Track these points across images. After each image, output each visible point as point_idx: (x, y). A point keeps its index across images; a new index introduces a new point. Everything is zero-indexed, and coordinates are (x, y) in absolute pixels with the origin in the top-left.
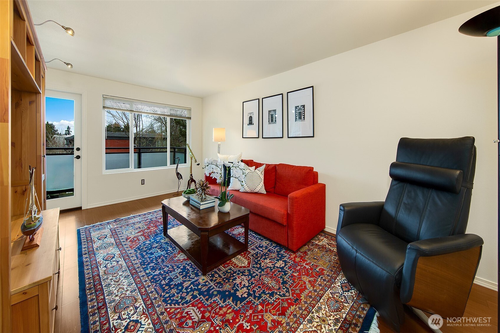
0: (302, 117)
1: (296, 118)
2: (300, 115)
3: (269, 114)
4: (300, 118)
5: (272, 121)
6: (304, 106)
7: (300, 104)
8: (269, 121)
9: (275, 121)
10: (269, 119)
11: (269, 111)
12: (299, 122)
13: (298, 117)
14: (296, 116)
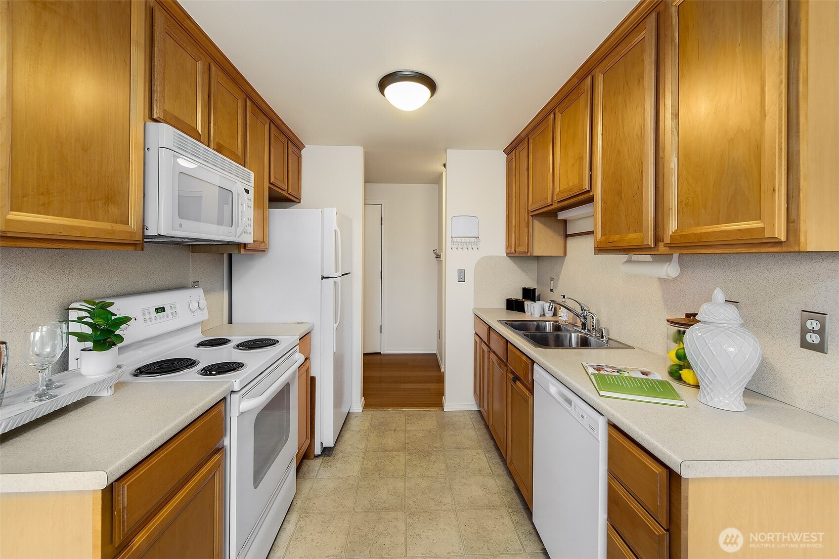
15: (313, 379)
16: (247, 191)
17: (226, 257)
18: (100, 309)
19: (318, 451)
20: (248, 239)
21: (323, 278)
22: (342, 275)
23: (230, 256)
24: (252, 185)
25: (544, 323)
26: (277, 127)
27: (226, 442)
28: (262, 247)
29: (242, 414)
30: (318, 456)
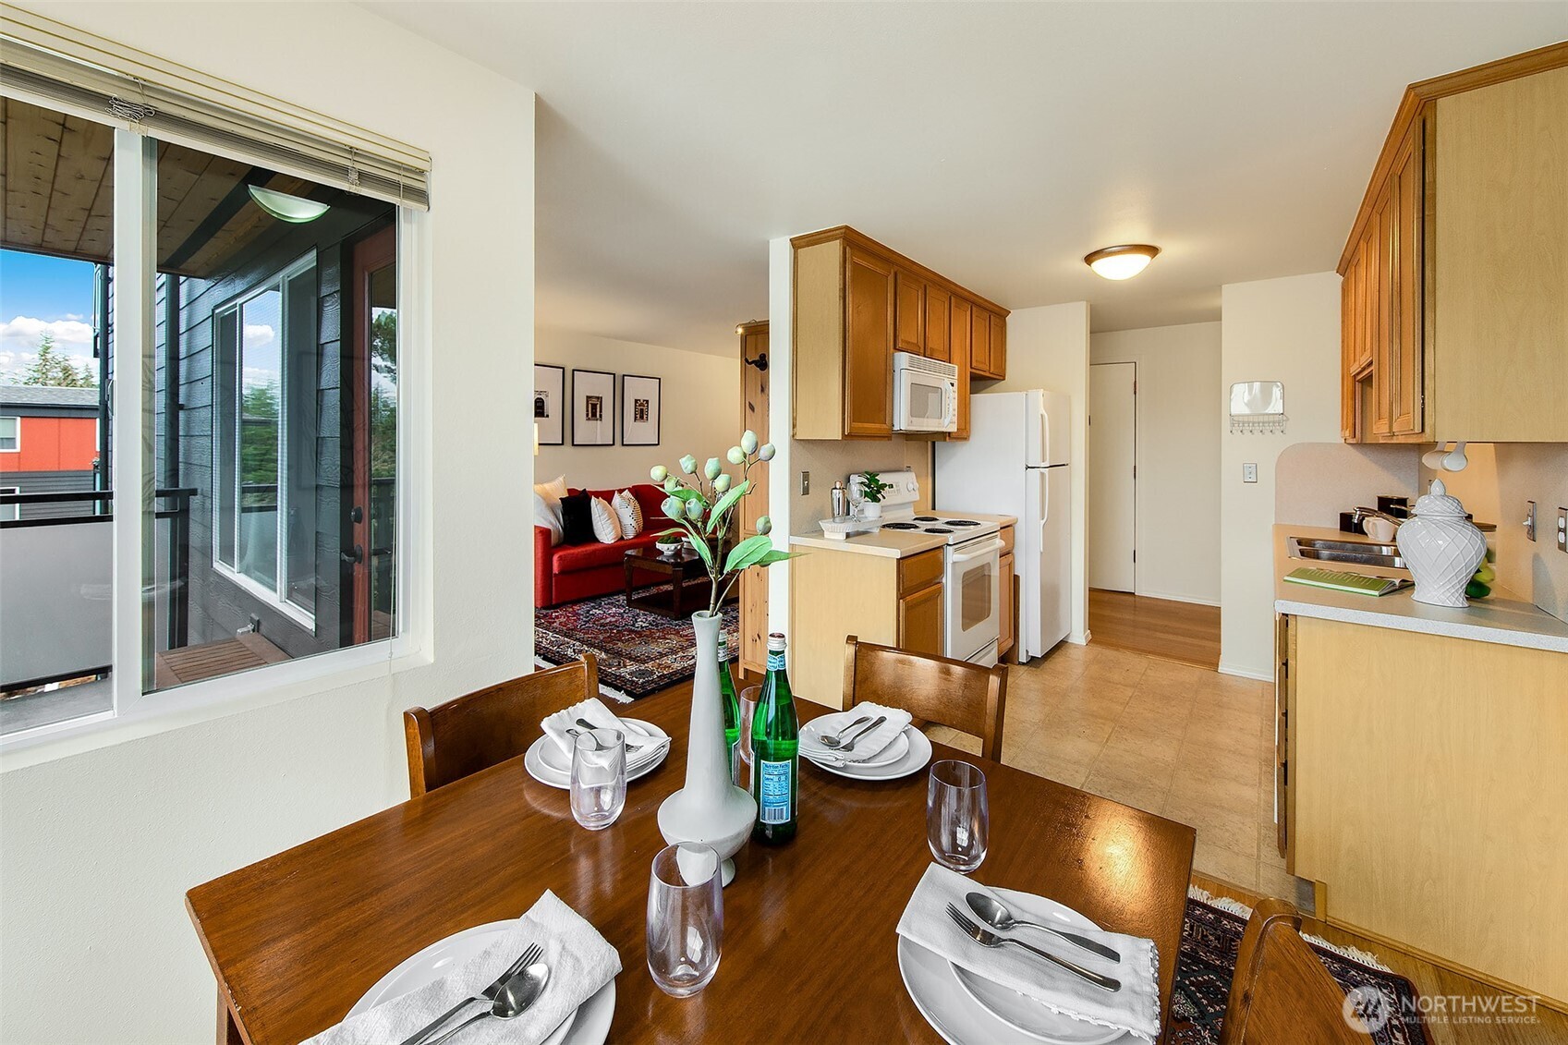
0: (645, 416)
1: (636, 417)
2: (641, 412)
3: (587, 402)
4: (642, 417)
5: (594, 415)
6: (647, 402)
7: (642, 398)
8: (587, 415)
9: (601, 416)
10: (587, 411)
11: (587, 397)
12: (639, 424)
13: (638, 416)
14: (636, 414)
15: (1016, 578)
16: (952, 385)
17: (929, 443)
18: (872, 477)
19: (1023, 659)
20: (953, 428)
21: (1028, 467)
22: (1051, 466)
23: (934, 444)
24: (956, 377)
25: (1378, 547)
26: (979, 306)
27: (944, 581)
28: (965, 435)
29: (954, 563)
30: (1023, 664)
